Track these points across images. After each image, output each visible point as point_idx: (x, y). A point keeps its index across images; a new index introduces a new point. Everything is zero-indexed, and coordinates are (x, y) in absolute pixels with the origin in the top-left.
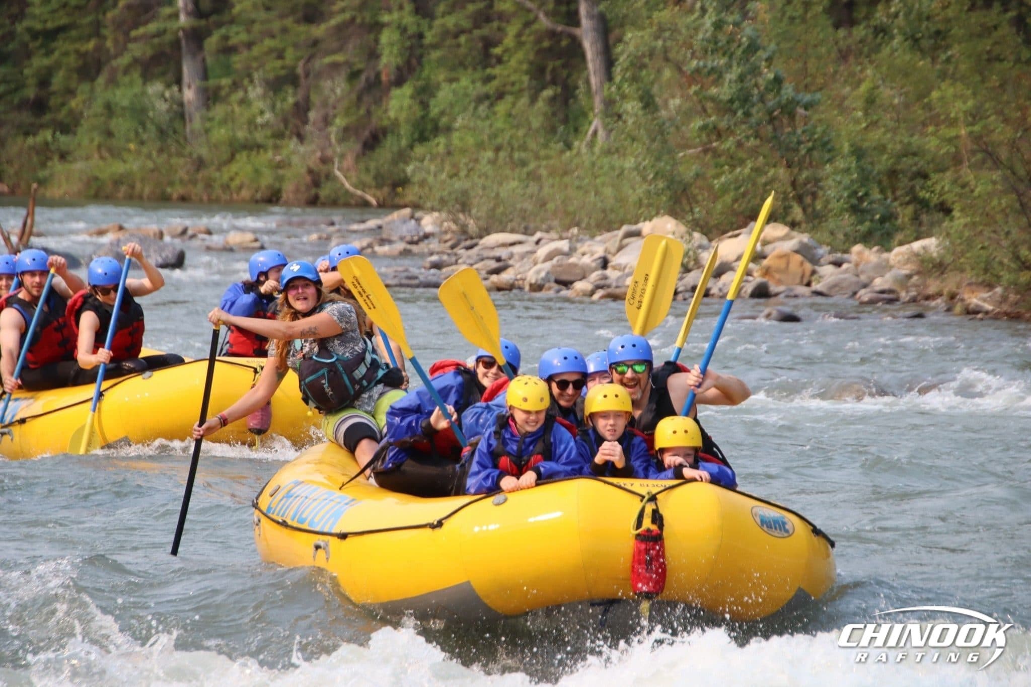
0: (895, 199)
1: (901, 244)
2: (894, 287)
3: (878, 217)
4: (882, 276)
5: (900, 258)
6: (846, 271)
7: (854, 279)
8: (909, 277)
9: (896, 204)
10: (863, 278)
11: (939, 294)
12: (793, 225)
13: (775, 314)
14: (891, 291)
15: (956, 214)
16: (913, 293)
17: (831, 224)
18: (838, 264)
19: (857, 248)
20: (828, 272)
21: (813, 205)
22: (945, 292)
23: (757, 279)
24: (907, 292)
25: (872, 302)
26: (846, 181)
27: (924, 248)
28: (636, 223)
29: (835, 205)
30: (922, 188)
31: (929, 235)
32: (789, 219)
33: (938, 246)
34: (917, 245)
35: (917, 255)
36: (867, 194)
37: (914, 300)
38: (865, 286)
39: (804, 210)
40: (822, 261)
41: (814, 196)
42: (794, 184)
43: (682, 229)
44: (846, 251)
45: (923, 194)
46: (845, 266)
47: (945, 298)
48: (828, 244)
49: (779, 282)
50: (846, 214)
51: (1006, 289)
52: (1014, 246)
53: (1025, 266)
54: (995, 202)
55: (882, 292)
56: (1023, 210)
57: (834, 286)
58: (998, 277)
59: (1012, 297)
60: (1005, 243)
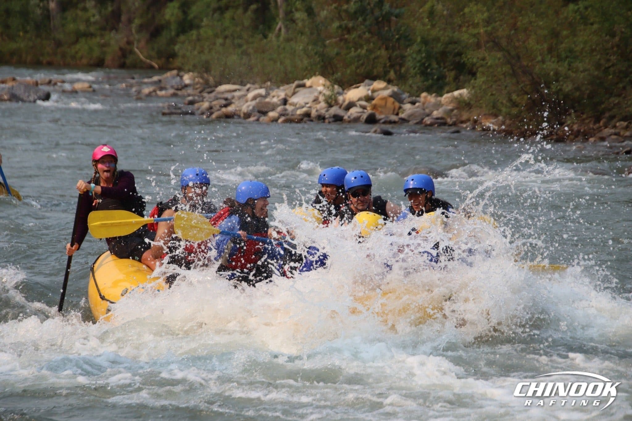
0: (444, 68)
1: (448, 92)
2: (445, 116)
3: (436, 77)
4: (438, 110)
5: (447, 100)
6: (418, 107)
7: (422, 111)
8: (452, 110)
9: (445, 70)
10: (427, 111)
11: (468, 120)
12: (389, 82)
13: (379, 130)
14: (442, 118)
15: (478, 76)
16: (454, 120)
17: (410, 81)
18: (413, 103)
19: (424, 94)
20: (408, 108)
21: (400, 70)
22: (471, 119)
23: (369, 111)
24: (451, 119)
25: (432, 125)
26: (419, 58)
27: (460, 95)
28: (303, 79)
29: (412, 71)
31: (463, 88)
32: (387, 78)
33: (469, 93)
34: (456, 93)
35: (456, 98)
36: (430, 65)
37: (454, 124)
38: (428, 115)
39: (395, 73)
40: (405, 101)
41: (401, 65)
42: (390, 58)
43: (328, 83)
44: (419, 96)
46: (417, 104)
47: (471, 122)
48: (408, 92)
49: (381, 113)
50: (418, 76)
51: (504, 117)
52: (509, 94)
53: (515, 104)
54: (499, 69)
55: (437, 119)
56: (514, 74)
57: (411, 115)
58: (500, 111)
59: (508, 122)
60: (504, 92)
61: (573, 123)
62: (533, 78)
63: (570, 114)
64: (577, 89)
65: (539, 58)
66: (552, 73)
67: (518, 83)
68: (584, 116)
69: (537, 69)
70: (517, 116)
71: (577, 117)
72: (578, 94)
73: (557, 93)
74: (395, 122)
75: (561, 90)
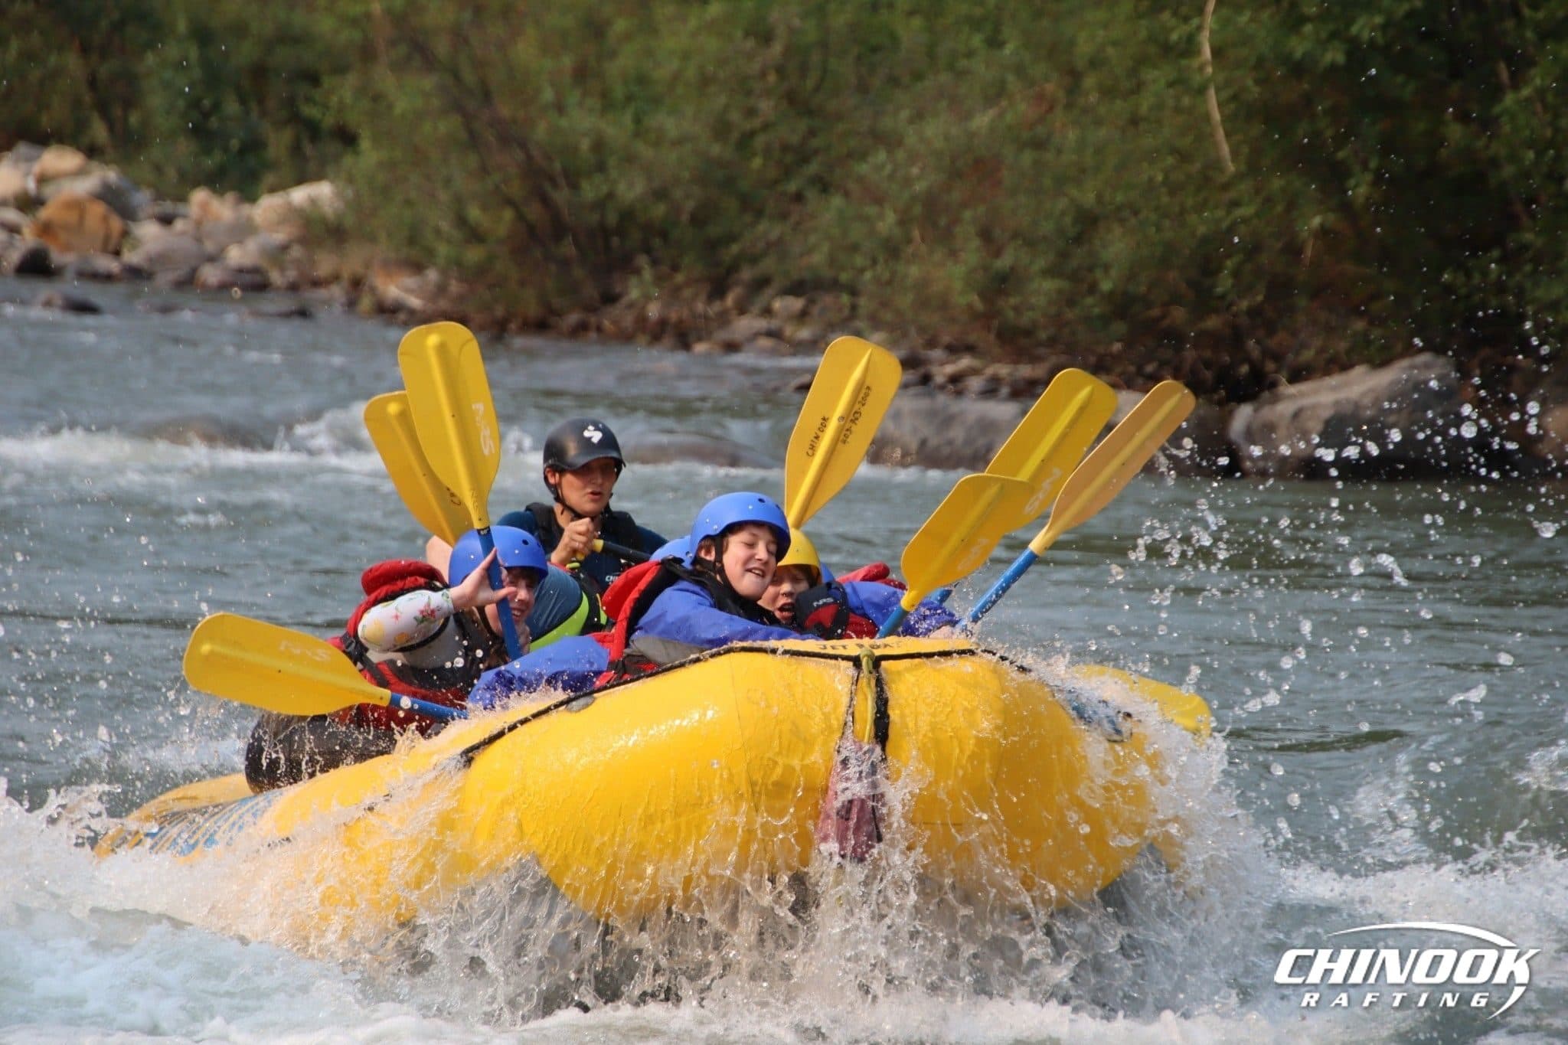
0: (264, 114)
1: (273, 190)
2: (264, 264)
3: (235, 144)
4: (240, 242)
5: (271, 214)
6: (183, 233)
7: (194, 247)
8: (284, 248)
9: (265, 123)
10: (210, 247)
11: (335, 278)
12: (92, 152)
13: (59, 299)
14: (255, 270)
15: (365, 144)
16: (292, 274)
17: (156, 153)
18: (167, 220)
19: (200, 196)
20: (149, 232)
21: (125, 119)
22: (346, 275)
23: (29, 240)
24: (282, 269)
25: (224, 287)
27: (313, 201)
29: (163, 122)
30: (309, 100)
31: (318, 177)
32: (85, 140)
33: (339, 194)
34: (299, 195)
35: (298, 211)
36: (216, 106)
37: (293, 287)
38: (212, 259)
39: (111, 128)
40: (141, 214)
41: (129, 104)
42: (92, 81)
44: (183, 199)
45: (309, 111)
46: (179, 225)
47: (345, 283)
48: (150, 185)
49: (66, 247)
50: (182, 139)
51: (444, 272)
52: (459, 201)
53: (475, 236)
54: (427, 127)
55: (241, 271)
56: (474, 141)
57: (162, 259)
58: (430, 253)
59: (454, 287)
60: (443, 196)
61: (647, 298)
62: (530, 158)
63: (637, 272)
64: (660, 194)
65: (548, 95)
66: (585, 145)
67: (484, 170)
68: (680, 278)
69: (540, 132)
70: (480, 272)
71: (659, 280)
72: (659, 210)
73: (600, 205)
74: (108, 278)
75: (611, 196)
